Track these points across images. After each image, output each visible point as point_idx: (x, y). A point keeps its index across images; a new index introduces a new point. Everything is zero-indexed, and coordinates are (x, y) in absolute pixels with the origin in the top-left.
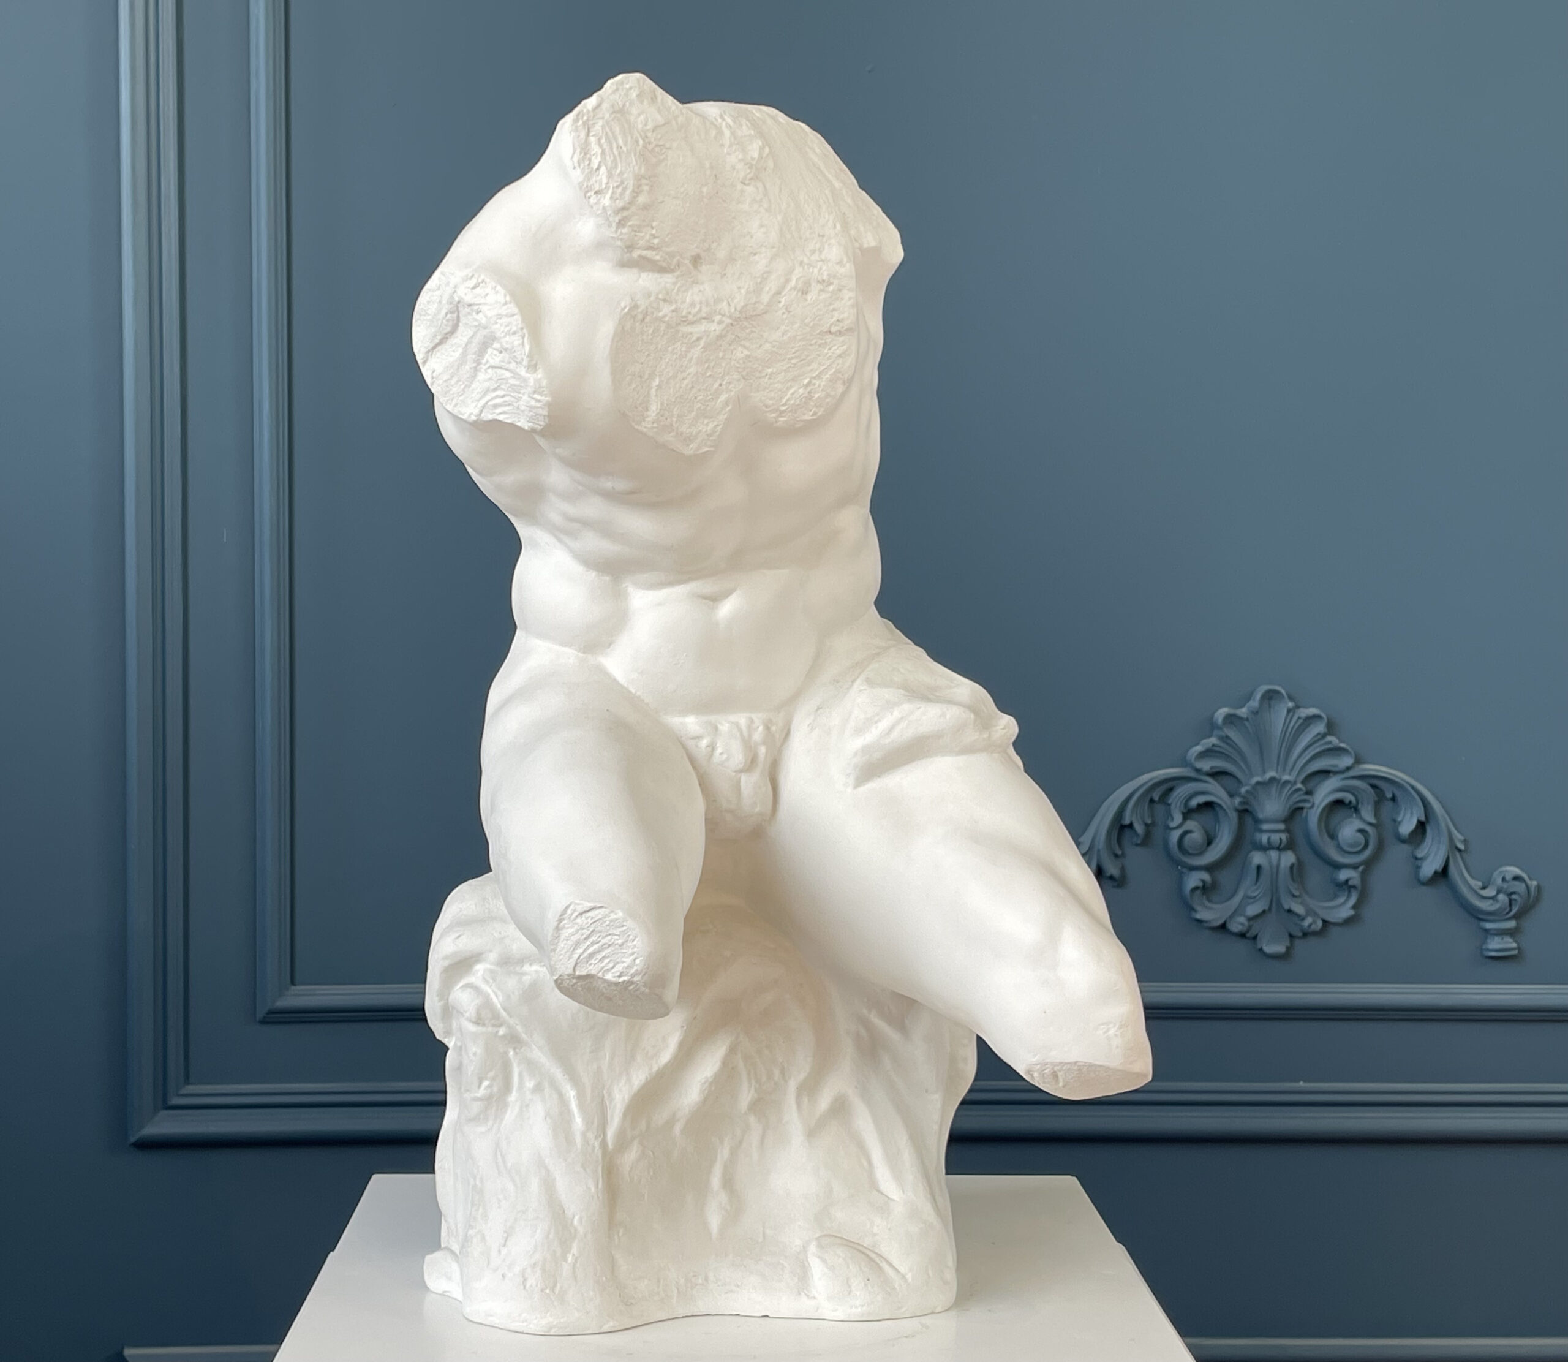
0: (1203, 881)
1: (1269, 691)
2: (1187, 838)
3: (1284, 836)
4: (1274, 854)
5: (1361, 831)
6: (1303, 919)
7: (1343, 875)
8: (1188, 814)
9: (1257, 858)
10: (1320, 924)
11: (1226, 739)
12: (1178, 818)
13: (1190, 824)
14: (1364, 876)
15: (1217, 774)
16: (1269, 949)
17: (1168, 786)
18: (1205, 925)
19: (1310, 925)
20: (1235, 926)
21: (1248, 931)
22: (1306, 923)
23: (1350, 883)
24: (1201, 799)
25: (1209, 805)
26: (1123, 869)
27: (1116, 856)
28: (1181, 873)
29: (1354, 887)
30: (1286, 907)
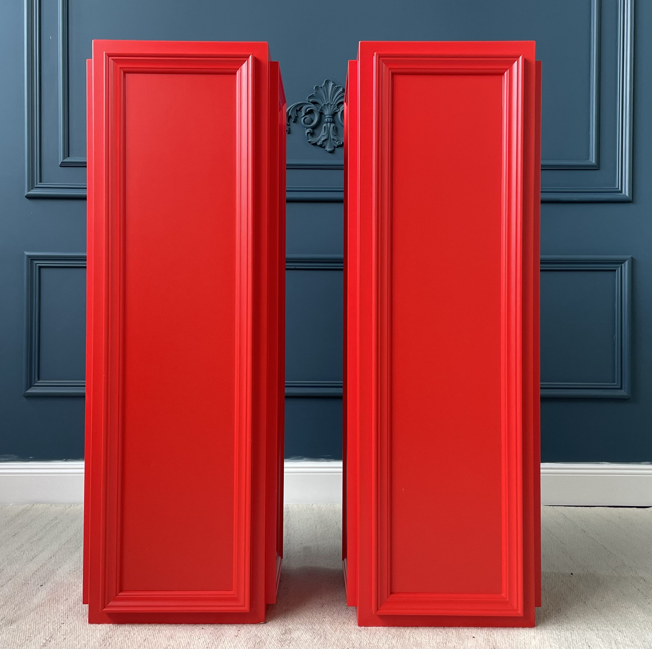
0: (310, 131)
1: (327, 80)
2: (305, 120)
3: (331, 119)
4: (329, 124)
8: (306, 114)
9: (325, 125)
11: (316, 93)
12: (303, 114)
16: (328, 149)
17: (301, 106)
18: (311, 143)
19: (339, 143)
20: (319, 144)
21: (322, 145)
24: (309, 109)
25: (311, 112)
26: (290, 129)
27: (288, 125)
28: (305, 130)
30: (332, 138)
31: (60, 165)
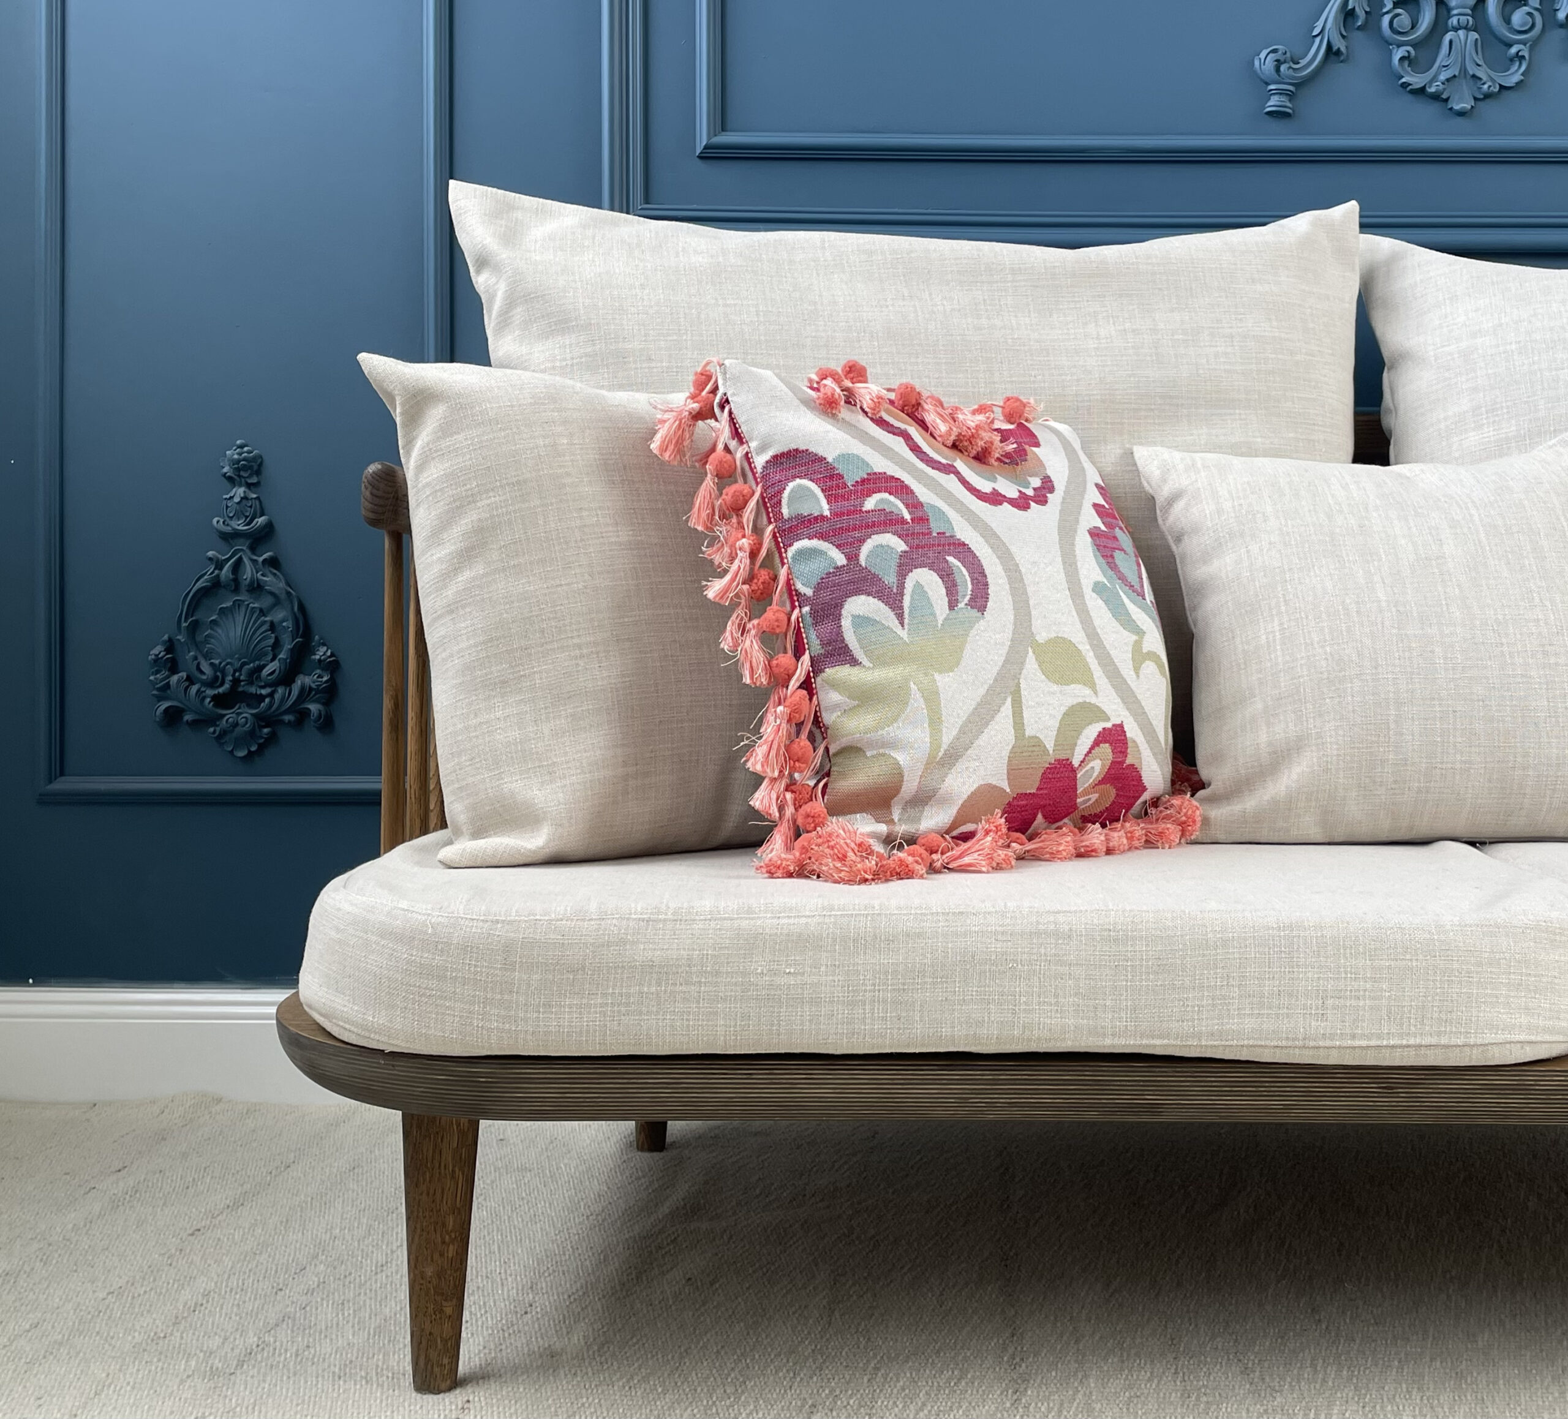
0: (1408, 52)
2: (1395, 21)
3: (1470, 19)
4: (1461, 33)
5: (1529, 14)
6: (1484, 84)
7: (1513, 50)
9: (1449, 36)
10: (1498, 86)
12: (1390, 5)
13: (1399, 11)
14: (1531, 50)
16: (1457, 107)
18: (1410, 87)
19: (1490, 86)
20: (1432, 90)
21: (1442, 94)
22: (1486, 87)
23: (1520, 54)
26: (1347, 47)
27: (1343, 37)
28: (1391, 51)
29: (1523, 57)
30: (1471, 73)
31: (701, 153)
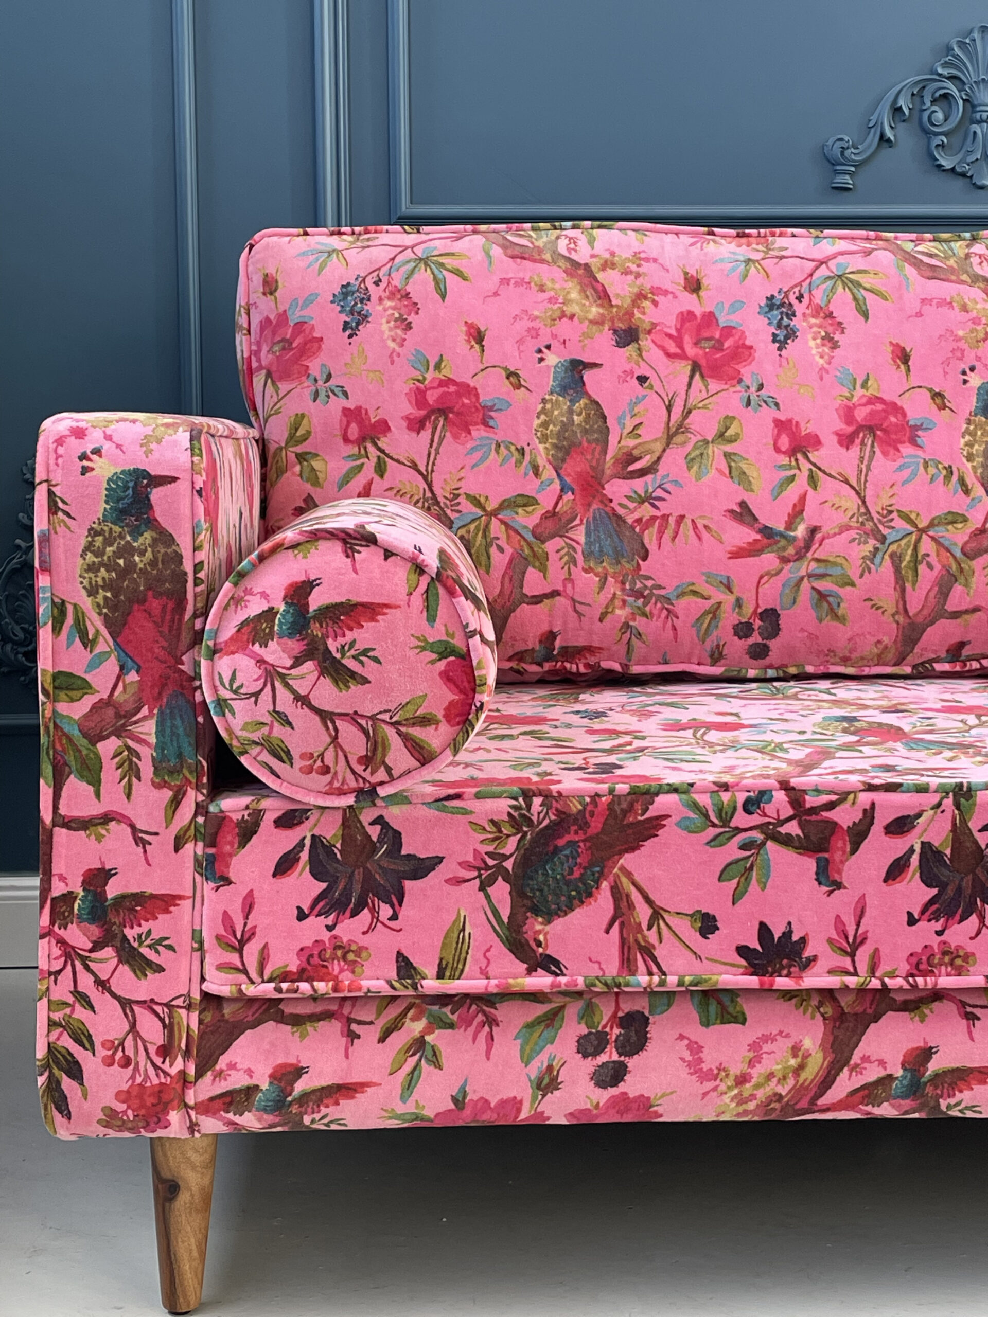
0: (942, 140)
1: (982, 27)
2: (934, 116)
4: (983, 125)
8: (934, 101)
9: (975, 127)
11: (956, 56)
12: (928, 104)
13: (934, 108)
15: (952, 78)
16: (979, 183)
17: (923, 85)
18: (944, 168)
20: (960, 169)
21: (968, 172)
24: (942, 92)
25: (946, 96)
26: (895, 136)
28: (930, 137)
